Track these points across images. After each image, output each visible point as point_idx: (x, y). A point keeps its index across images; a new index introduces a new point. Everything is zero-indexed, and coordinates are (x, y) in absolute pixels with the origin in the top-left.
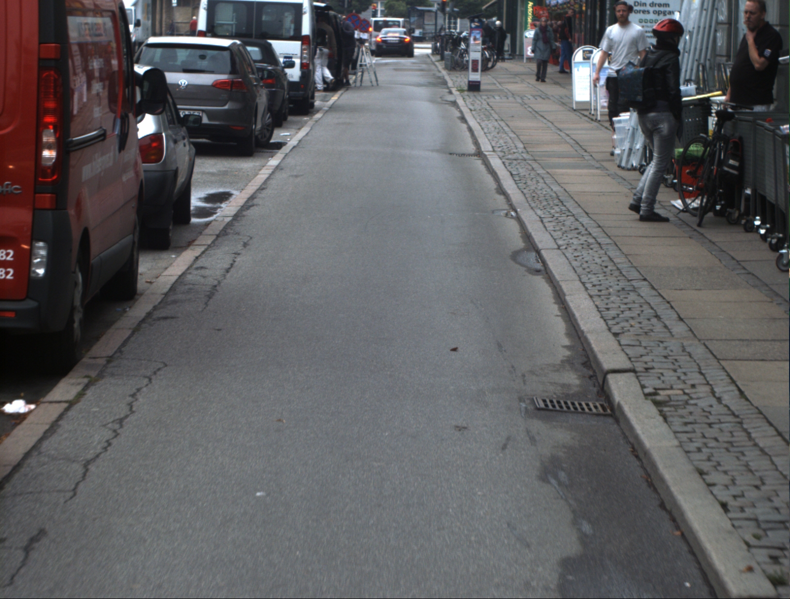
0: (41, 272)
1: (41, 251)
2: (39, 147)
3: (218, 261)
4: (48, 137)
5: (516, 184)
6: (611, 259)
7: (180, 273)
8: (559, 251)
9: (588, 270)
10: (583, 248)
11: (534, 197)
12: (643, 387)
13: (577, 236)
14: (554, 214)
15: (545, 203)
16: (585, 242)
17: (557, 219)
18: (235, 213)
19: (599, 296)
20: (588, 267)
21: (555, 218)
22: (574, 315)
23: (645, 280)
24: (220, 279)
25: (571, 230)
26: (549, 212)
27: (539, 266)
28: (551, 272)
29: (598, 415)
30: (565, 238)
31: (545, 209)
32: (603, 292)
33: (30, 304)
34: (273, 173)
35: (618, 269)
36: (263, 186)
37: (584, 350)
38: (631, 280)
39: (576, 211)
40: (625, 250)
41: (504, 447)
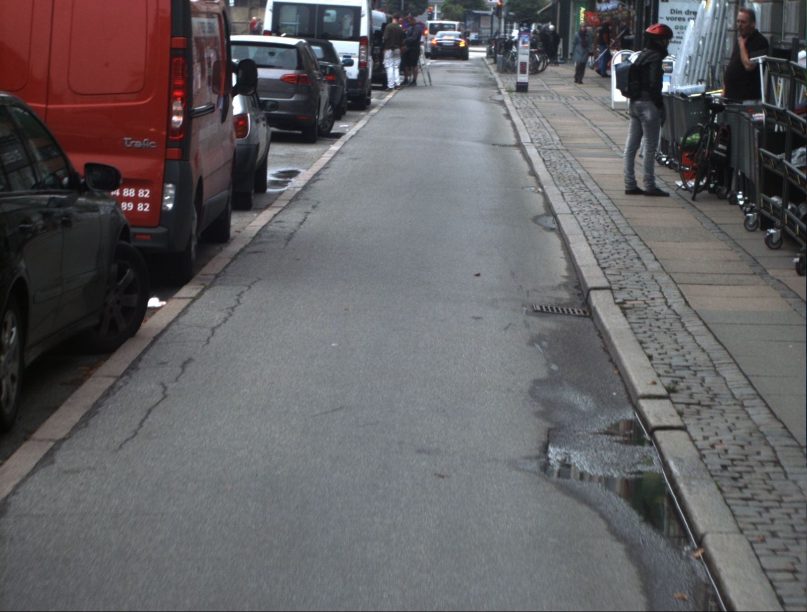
0: (170, 206)
1: (170, 190)
2: (170, 114)
3: (293, 217)
4: (177, 106)
5: (547, 168)
6: (613, 221)
7: (263, 225)
8: (572, 216)
9: (592, 228)
10: (592, 213)
11: (560, 177)
12: (615, 299)
13: (589, 205)
14: (574, 190)
15: (568, 182)
16: (594, 210)
17: (576, 193)
18: (303, 185)
19: (597, 245)
20: (593, 226)
21: (574, 193)
22: (574, 256)
23: (636, 235)
24: (296, 229)
25: (585, 201)
26: (570, 188)
27: (554, 226)
28: (562, 229)
29: (580, 316)
30: (579, 206)
31: (567, 186)
32: (600, 243)
33: (161, 230)
34: (334, 156)
35: (617, 228)
36: (327, 166)
37: (578, 279)
38: (625, 235)
39: (593, 188)
40: (625, 215)
41: (506, 329)
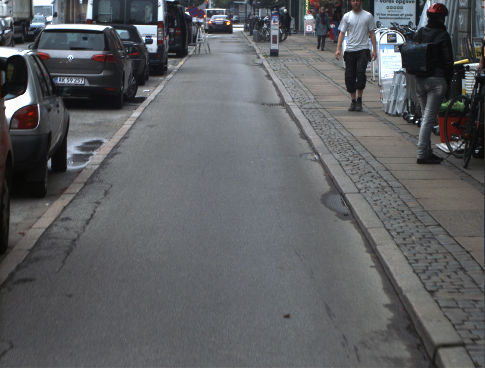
3: (82, 211)
5: (315, 130)
6: (405, 204)
7: (47, 225)
8: (360, 195)
9: (388, 215)
10: (379, 191)
11: (330, 141)
12: (476, 365)
13: (371, 179)
14: (348, 157)
15: (339, 147)
16: (379, 186)
17: (352, 162)
18: (101, 161)
20: (388, 212)
21: (350, 161)
22: (388, 268)
23: (439, 225)
25: (366, 173)
26: (344, 156)
27: (345, 210)
28: (358, 217)
30: (362, 181)
31: (340, 153)
32: (408, 240)
34: (135, 123)
35: (413, 214)
36: (126, 136)
37: (405, 309)
38: (428, 226)
39: (366, 155)
40: (414, 194)
